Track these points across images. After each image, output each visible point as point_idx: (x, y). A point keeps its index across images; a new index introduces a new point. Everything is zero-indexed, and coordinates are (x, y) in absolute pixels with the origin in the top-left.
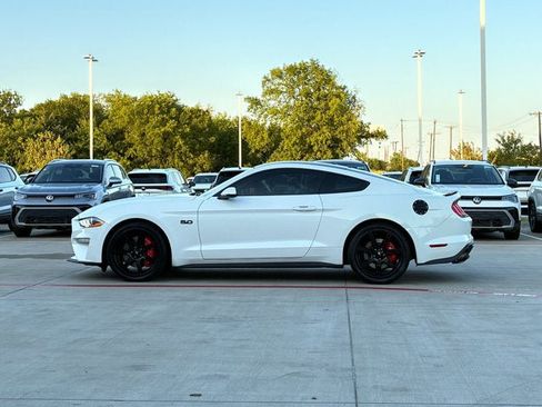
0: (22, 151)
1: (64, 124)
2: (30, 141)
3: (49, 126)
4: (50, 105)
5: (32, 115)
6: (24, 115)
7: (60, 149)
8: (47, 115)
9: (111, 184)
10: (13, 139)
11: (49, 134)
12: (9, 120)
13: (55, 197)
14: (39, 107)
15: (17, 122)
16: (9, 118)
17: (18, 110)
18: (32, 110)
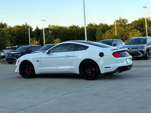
0: (129, 35)
1: (140, 26)
2: (130, 32)
3: (135, 28)
4: (136, 22)
5: (131, 25)
6: (129, 25)
7: (139, 34)
8: (135, 24)
9: (149, 44)
10: (126, 32)
11: (135, 30)
12: (124, 27)
13: (132, 48)
14: (133, 22)
15: (127, 27)
16: (124, 26)
17: (127, 24)
18: (131, 23)
